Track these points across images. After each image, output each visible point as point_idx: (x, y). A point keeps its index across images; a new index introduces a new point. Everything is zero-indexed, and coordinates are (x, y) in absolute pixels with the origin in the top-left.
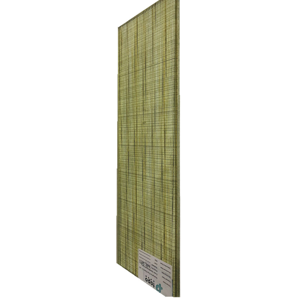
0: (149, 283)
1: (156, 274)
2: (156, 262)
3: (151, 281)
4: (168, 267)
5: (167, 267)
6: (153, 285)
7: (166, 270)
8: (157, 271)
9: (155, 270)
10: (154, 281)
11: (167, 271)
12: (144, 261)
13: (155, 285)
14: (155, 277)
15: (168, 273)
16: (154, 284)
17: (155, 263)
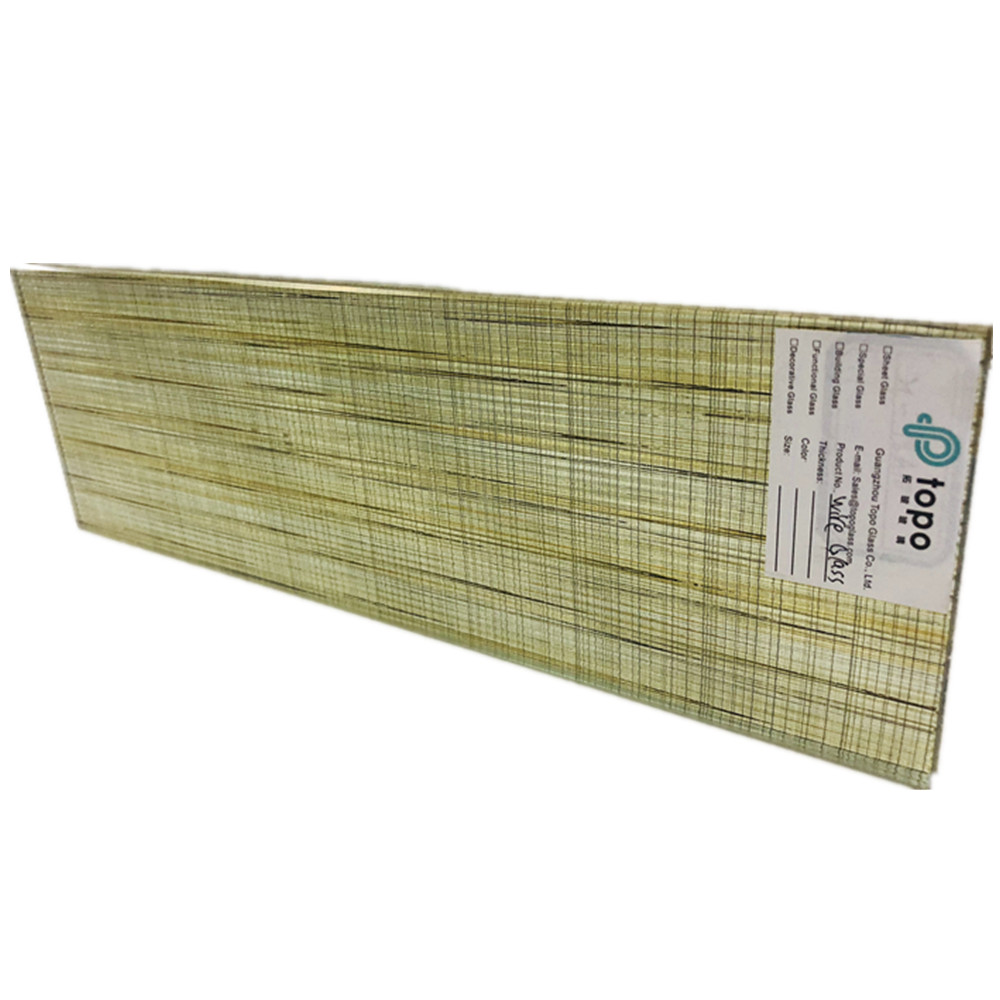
0: (930, 516)
1: (859, 458)
2: (796, 447)
3: (913, 505)
4: (793, 355)
5: (792, 365)
6: (928, 487)
7: (814, 377)
8: (842, 446)
9: (839, 460)
10: (907, 479)
11: (815, 369)
12: (819, 542)
13: (930, 478)
14: (878, 465)
15: (821, 358)
16: (920, 481)
17: (804, 454)
